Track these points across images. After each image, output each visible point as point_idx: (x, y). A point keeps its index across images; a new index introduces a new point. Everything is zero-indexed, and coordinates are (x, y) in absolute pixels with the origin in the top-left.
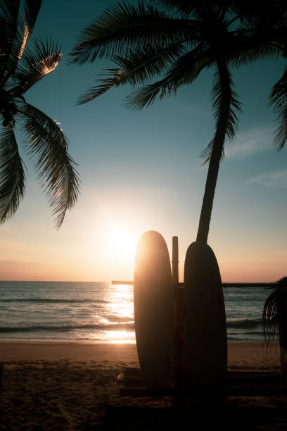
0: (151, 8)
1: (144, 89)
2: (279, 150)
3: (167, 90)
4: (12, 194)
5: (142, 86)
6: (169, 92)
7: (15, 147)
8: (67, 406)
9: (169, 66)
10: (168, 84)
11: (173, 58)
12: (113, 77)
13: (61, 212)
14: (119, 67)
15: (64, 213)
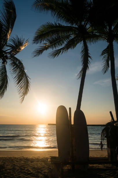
0: (59, 24)
1: (56, 50)
2: (104, 74)
3: (64, 51)
4: (2, 90)
5: (55, 50)
6: (65, 52)
7: (6, 71)
8: (33, 170)
9: (65, 43)
10: (65, 49)
11: (67, 40)
12: (45, 46)
13: (23, 97)
14: (47, 43)
15: (24, 97)
